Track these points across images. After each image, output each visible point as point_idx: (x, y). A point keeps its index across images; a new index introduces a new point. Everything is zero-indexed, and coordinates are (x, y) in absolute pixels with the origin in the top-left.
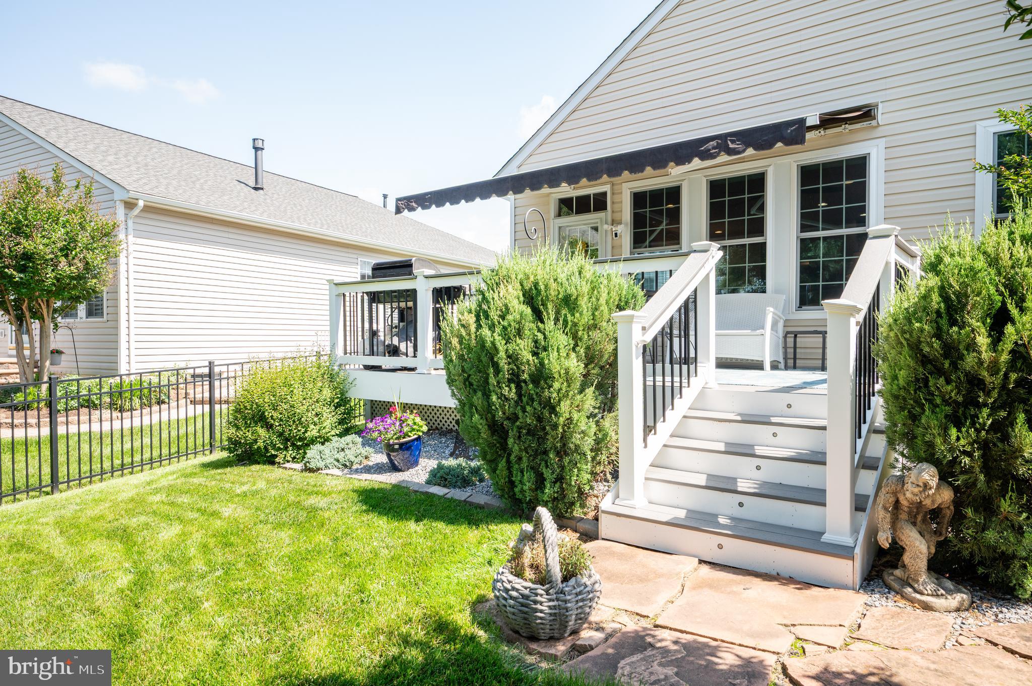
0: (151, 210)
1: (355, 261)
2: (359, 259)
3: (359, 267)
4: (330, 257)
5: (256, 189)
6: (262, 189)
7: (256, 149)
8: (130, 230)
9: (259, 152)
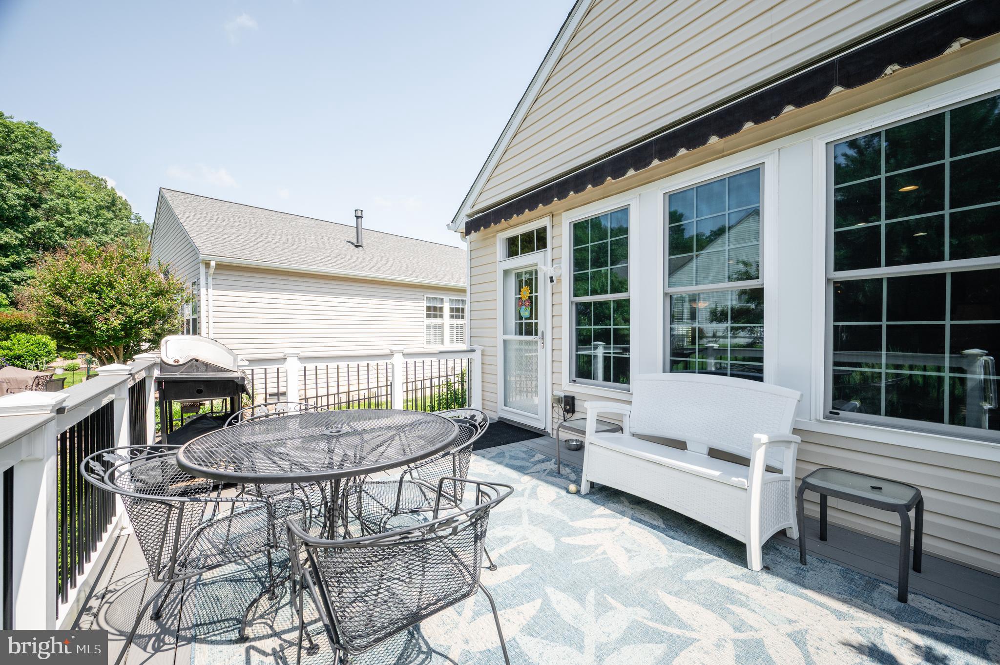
0: (222, 267)
1: (422, 297)
2: (425, 296)
3: (425, 302)
4: (399, 296)
5: (357, 246)
6: (362, 246)
7: (357, 217)
8: (210, 284)
9: (360, 219)
